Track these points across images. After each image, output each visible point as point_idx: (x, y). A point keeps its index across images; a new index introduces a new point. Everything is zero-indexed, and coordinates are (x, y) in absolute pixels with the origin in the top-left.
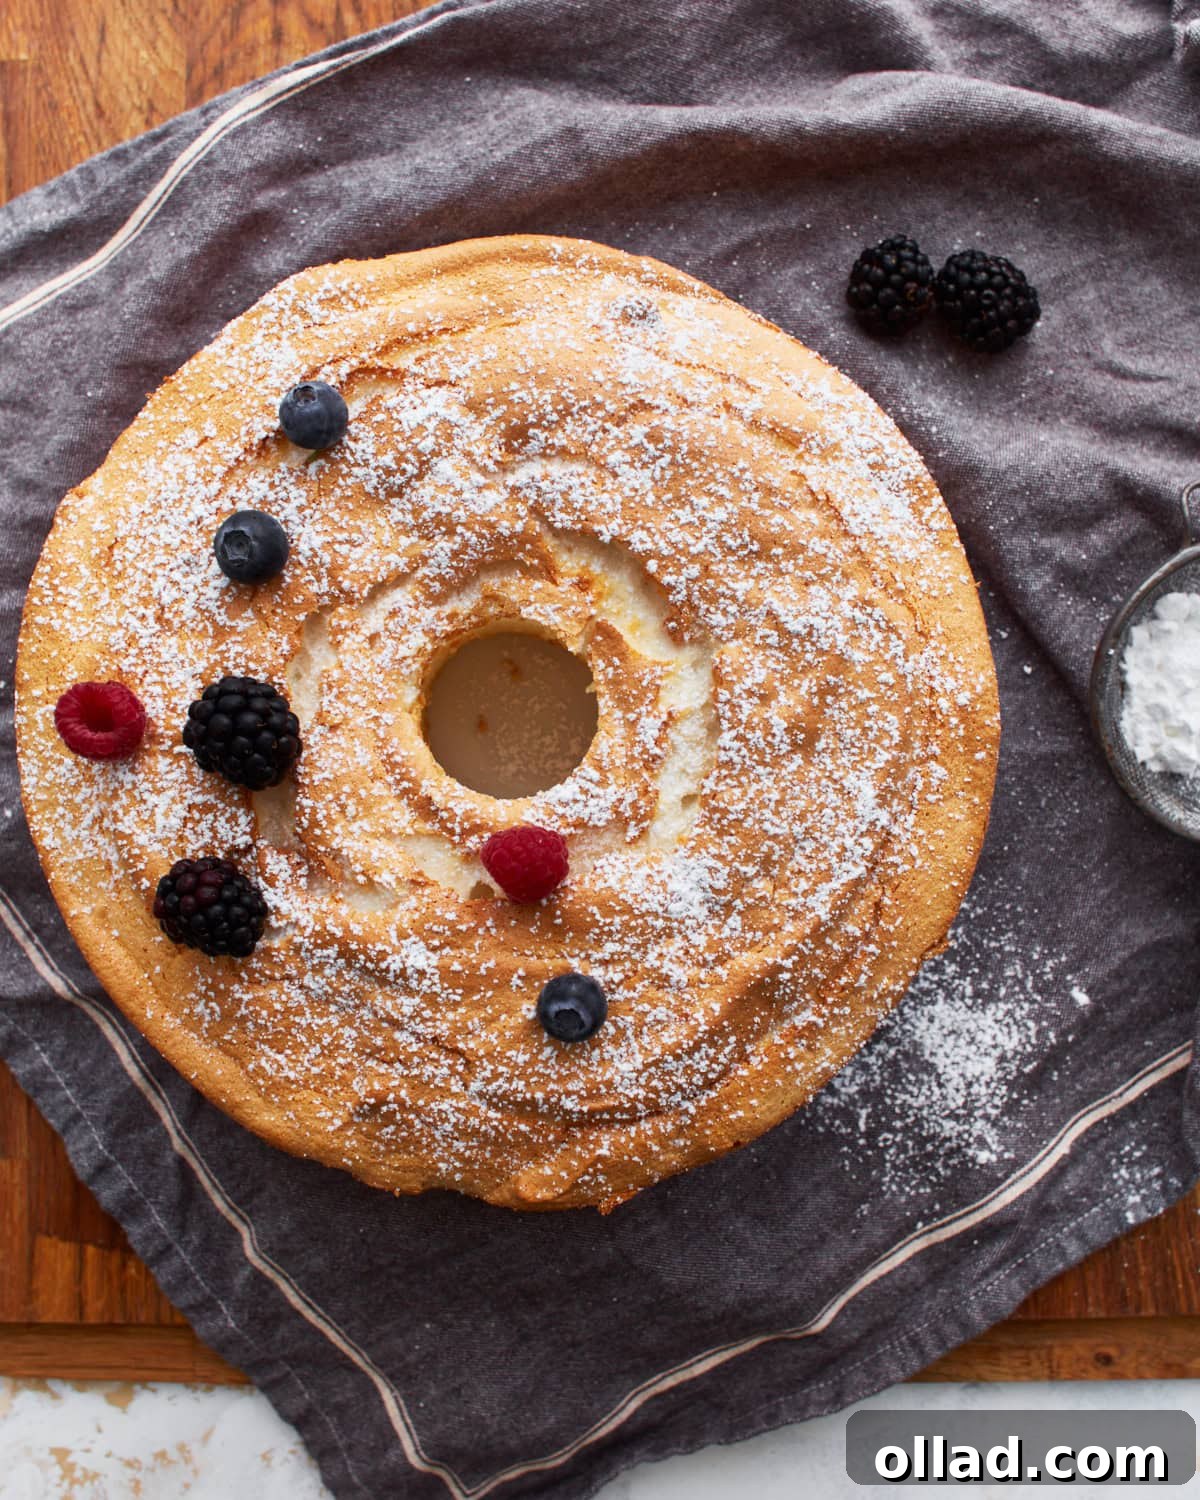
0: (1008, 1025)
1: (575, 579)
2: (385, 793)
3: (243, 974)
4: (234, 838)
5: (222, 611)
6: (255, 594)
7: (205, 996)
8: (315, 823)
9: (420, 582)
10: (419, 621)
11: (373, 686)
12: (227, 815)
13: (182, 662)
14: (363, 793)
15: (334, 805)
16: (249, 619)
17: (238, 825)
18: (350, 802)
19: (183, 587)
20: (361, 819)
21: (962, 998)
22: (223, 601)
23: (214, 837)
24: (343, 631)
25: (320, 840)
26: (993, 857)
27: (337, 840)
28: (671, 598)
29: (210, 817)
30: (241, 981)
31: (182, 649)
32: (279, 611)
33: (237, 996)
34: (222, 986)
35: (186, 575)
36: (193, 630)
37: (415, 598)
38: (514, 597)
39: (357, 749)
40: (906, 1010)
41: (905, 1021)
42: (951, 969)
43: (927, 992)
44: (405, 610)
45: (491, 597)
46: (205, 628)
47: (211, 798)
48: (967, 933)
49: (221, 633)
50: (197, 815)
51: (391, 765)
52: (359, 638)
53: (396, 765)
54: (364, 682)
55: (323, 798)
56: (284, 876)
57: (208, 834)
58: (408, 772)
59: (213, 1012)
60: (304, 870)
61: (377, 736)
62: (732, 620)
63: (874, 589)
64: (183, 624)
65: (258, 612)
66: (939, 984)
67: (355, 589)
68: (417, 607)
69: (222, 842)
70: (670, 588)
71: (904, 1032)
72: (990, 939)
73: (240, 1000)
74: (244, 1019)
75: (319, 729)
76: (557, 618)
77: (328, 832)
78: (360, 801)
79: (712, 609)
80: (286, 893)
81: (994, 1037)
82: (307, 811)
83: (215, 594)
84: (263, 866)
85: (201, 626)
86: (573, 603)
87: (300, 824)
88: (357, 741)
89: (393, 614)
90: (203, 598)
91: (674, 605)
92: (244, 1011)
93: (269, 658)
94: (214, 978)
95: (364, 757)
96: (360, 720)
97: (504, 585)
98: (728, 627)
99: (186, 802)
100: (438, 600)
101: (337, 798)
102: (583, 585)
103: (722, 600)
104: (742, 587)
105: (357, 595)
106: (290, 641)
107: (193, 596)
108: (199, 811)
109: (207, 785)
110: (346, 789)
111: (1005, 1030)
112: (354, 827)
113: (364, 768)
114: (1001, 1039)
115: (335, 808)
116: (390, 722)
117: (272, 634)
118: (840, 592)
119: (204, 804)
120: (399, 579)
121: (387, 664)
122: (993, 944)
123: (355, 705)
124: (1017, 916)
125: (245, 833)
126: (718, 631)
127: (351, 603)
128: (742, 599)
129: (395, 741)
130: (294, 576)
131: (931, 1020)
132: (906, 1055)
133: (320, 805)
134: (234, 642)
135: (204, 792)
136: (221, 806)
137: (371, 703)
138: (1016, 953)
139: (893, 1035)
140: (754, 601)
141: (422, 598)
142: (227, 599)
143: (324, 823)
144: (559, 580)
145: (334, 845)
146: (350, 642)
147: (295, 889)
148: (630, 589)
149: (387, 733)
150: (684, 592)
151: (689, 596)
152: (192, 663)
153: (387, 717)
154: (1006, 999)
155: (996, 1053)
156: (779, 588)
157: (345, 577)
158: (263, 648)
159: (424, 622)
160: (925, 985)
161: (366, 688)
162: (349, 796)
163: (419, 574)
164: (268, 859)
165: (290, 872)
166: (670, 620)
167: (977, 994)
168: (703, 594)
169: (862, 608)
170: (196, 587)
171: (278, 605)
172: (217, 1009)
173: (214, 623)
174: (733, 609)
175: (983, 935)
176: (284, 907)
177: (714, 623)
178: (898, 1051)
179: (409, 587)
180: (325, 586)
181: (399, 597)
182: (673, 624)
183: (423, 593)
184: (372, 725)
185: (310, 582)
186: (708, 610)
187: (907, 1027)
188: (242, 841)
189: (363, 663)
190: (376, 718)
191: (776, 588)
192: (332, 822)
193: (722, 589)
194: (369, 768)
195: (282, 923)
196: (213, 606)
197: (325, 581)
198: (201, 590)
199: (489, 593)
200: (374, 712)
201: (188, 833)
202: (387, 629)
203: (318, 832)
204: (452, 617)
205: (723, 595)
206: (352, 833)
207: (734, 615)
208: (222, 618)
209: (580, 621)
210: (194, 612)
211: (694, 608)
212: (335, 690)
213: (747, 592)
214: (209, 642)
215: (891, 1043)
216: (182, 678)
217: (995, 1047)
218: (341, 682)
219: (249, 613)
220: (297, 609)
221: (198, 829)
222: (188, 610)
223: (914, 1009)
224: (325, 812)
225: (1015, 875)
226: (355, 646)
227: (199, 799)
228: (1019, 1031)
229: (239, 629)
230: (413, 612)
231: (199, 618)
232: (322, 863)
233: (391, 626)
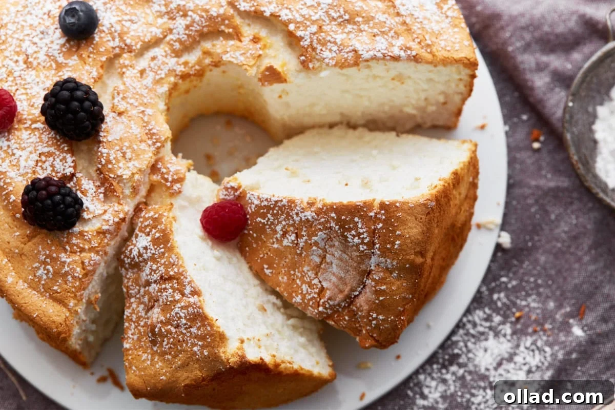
0: (533, 351)
1: (251, 37)
2: (147, 149)
3: (67, 247)
4: (64, 170)
5: (61, 55)
6: (79, 47)
7: (44, 263)
8: (109, 162)
9: (168, 43)
10: (167, 64)
11: (142, 95)
12: (61, 158)
13: (38, 82)
14: (135, 147)
15: (119, 152)
16: (75, 60)
17: (66, 162)
18: (128, 151)
19: (39, 45)
20: (134, 160)
21: (505, 336)
22: (61, 50)
23: (53, 170)
24: (126, 67)
25: (110, 170)
26: (521, 250)
27: (121, 170)
28: (302, 43)
29: (51, 159)
30: (65, 251)
31: (38, 76)
32: (92, 55)
33: (63, 260)
34: (55, 255)
35: (41, 39)
36: (44, 67)
37: (165, 52)
38: (219, 51)
39: (133, 126)
40: (469, 344)
41: (469, 351)
42: (497, 319)
43: (482, 334)
44: (160, 57)
45: (207, 53)
46: (51, 65)
47: (52, 149)
48: (507, 297)
49: (59, 66)
50: (43, 158)
51: (150, 134)
52: (135, 71)
53: (154, 134)
54: (137, 93)
55: (113, 149)
56: (91, 191)
57: (50, 169)
58: (160, 138)
59: (48, 271)
60: (102, 190)
61: (143, 120)
62: (334, 55)
63: (413, 43)
64: (39, 64)
65: (80, 57)
66: (490, 328)
67: (133, 44)
68: (166, 56)
69: (57, 172)
70: (301, 38)
71: (469, 359)
72: (521, 300)
73: (65, 262)
74: (66, 274)
75: (112, 114)
76: (242, 58)
77: (115, 166)
78: (134, 151)
79: (324, 49)
80: (92, 200)
81: (524, 359)
82: (105, 155)
83: (58, 47)
84: (80, 186)
85: (49, 64)
86: (250, 49)
87: (100, 163)
88: (132, 122)
89: (153, 59)
90: (50, 50)
91: (303, 47)
92: (67, 269)
93: (86, 79)
94: (50, 251)
95: (137, 130)
96: (134, 112)
97: (214, 45)
98: (332, 58)
99: (38, 152)
100: (177, 54)
101: (122, 149)
102: (256, 40)
103: (329, 44)
104: (339, 38)
105: (134, 48)
106: (97, 71)
107: (46, 49)
108: (46, 156)
109: (50, 143)
110: (127, 144)
111: (531, 353)
112: (130, 164)
113: (136, 135)
114: (529, 359)
115: (120, 154)
116: (151, 113)
117: (87, 67)
118: (394, 42)
119: (48, 152)
120: (156, 42)
121: (150, 85)
122: (524, 303)
123: (131, 104)
124: (538, 286)
125: (70, 167)
126: (327, 60)
127: (130, 52)
128: (339, 43)
129: (153, 123)
130: (101, 38)
131: (486, 350)
132: (470, 373)
133: (112, 152)
134: (67, 71)
135: (49, 146)
136: (57, 153)
137: (141, 104)
138: (538, 308)
139: (461, 360)
140: (346, 44)
141: (169, 52)
142: (64, 49)
143: (114, 162)
144: (243, 39)
145: (119, 173)
146: (130, 73)
147: (97, 199)
148: (282, 44)
149: (149, 119)
150: (309, 40)
151: (311, 42)
152: (43, 82)
153: (149, 111)
154: (531, 335)
155: (526, 368)
156: (359, 38)
157: (128, 37)
158: (83, 74)
159: (170, 65)
160: (481, 329)
161: (137, 97)
162: (128, 148)
163: (168, 38)
164: (83, 182)
165: (95, 190)
166: (302, 55)
167: (514, 333)
168: (319, 41)
169: (405, 51)
170: (47, 44)
171: (91, 53)
172: (51, 269)
173: (56, 62)
174: (335, 48)
175: (517, 298)
176: (92, 208)
177: (325, 56)
178: (465, 371)
179: (162, 46)
180: (117, 42)
181: (157, 51)
182: (303, 58)
183: (170, 49)
184: (141, 115)
185: (109, 41)
186: (321, 50)
187: (470, 355)
188: (69, 171)
189: (137, 85)
190: (143, 112)
191: (357, 38)
192: (118, 161)
193: (329, 38)
194: (139, 136)
195: (91, 216)
196: (56, 53)
197: (117, 40)
198: (49, 45)
199: (205, 50)
200: (142, 109)
201: (38, 169)
202: (150, 67)
203: (110, 166)
204: (186, 64)
205: (329, 41)
206: (128, 167)
207: (335, 52)
208: (61, 59)
209: (254, 58)
210: (45, 57)
211: (314, 49)
212: (121, 95)
213: (342, 40)
214: (53, 72)
215: (460, 366)
216: (38, 90)
217: (525, 364)
218: (125, 91)
219: (75, 57)
220: (101, 54)
221: (44, 166)
222: (42, 56)
223: (475, 343)
224: (114, 156)
225: (536, 261)
226: (132, 75)
227: (46, 150)
228: (540, 354)
229: (70, 64)
230: (164, 59)
231: (48, 60)
232: (112, 184)
233: (152, 64)
